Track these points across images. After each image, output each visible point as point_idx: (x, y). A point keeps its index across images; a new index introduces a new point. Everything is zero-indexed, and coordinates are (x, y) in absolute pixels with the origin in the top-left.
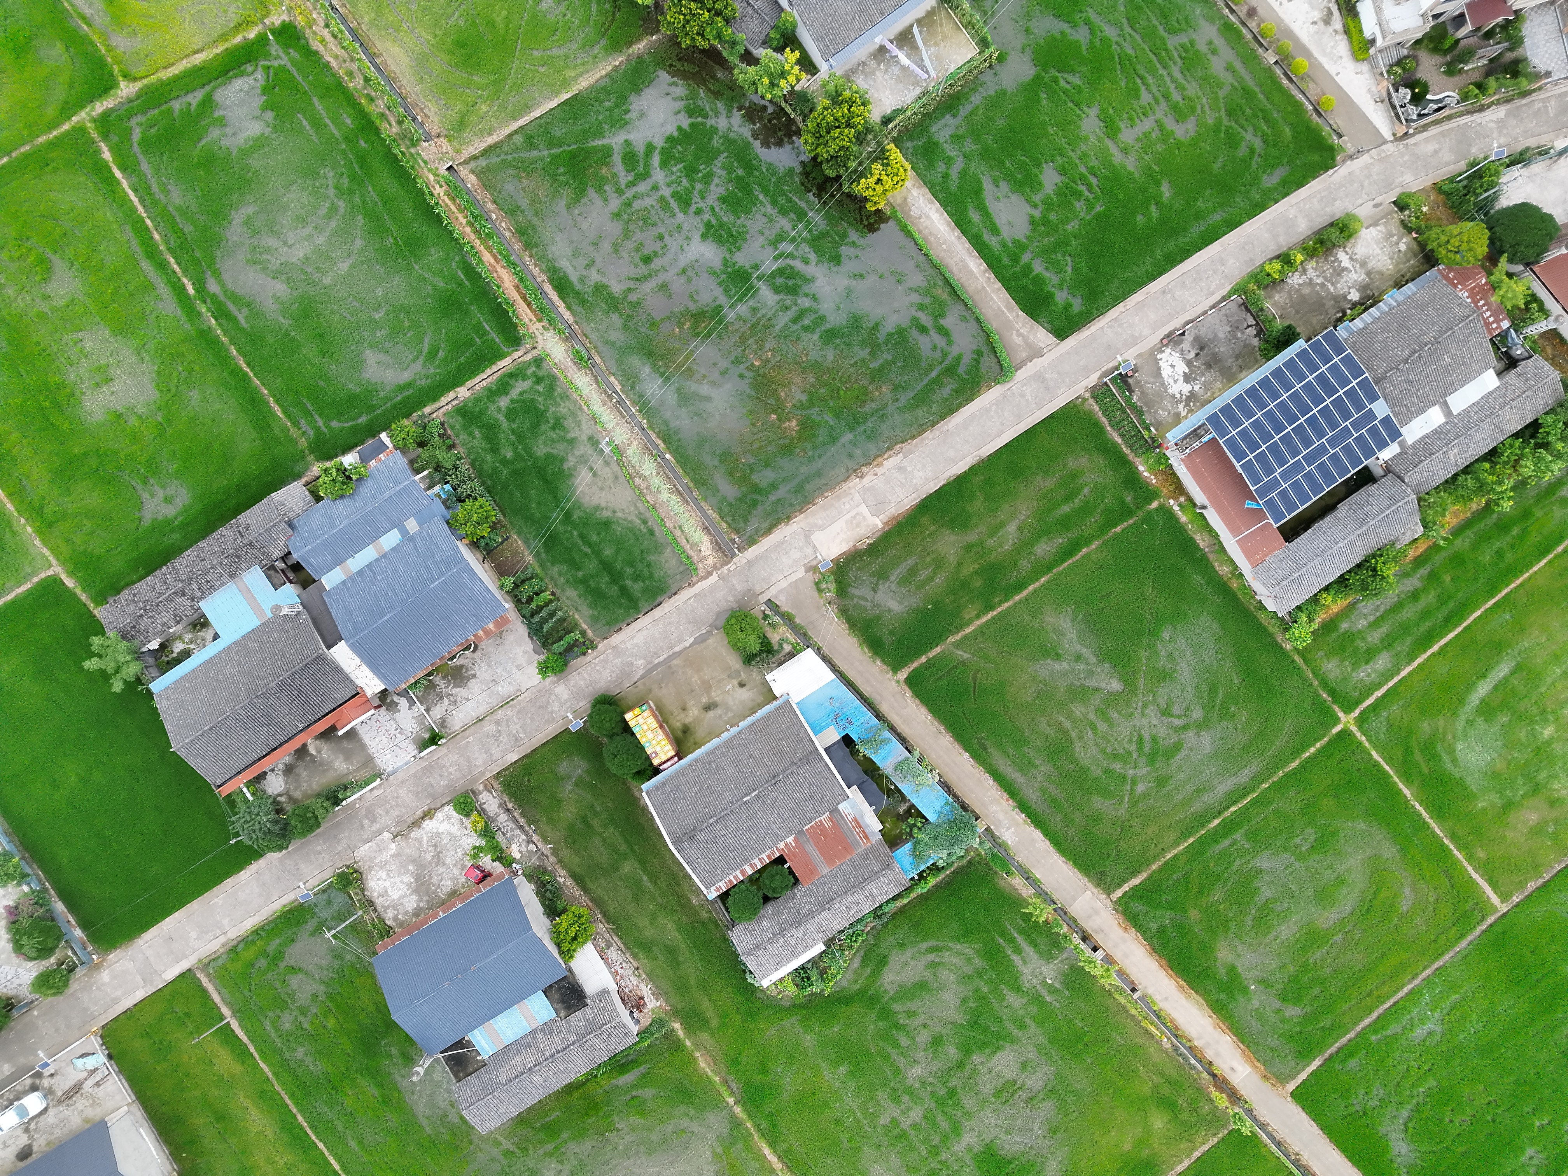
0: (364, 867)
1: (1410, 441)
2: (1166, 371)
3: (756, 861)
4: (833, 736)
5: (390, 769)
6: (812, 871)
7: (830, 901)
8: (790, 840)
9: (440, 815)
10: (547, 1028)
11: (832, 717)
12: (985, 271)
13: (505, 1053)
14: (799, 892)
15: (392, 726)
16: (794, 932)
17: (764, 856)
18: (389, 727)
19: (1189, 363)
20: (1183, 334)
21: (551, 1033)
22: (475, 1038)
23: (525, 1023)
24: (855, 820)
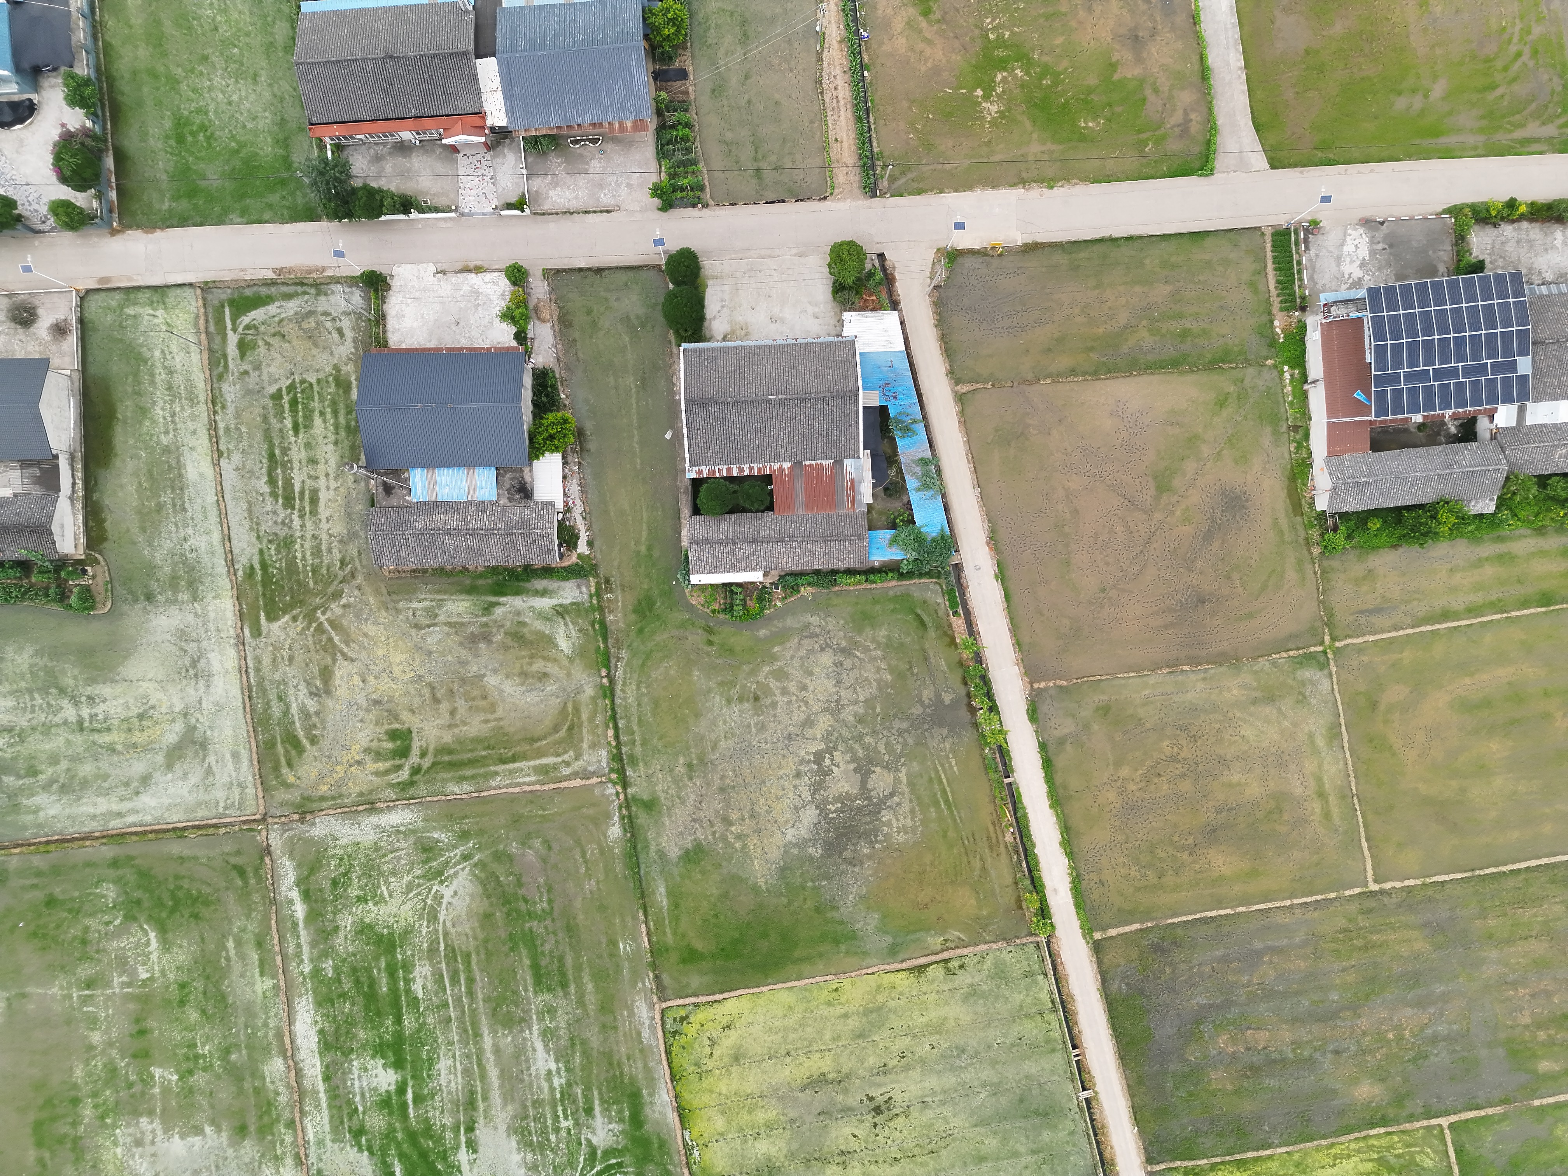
0: (395, 283)
1: (1529, 421)
2: (1349, 248)
3: (746, 467)
4: (874, 400)
5: (467, 210)
6: (789, 506)
7: (792, 537)
8: (786, 465)
9: (488, 276)
10: (481, 506)
11: (882, 383)
12: (1240, 69)
13: (431, 507)
14: (768, 516)
15: (490, 172)
16: (746, 546)
17: (755, 466)
18: (486, 173)
19: (1373, 253)
20: (1382, 223)
21: (483, 512)
22: (414, 477)
23: (465, 491)
24: (852, 481)
